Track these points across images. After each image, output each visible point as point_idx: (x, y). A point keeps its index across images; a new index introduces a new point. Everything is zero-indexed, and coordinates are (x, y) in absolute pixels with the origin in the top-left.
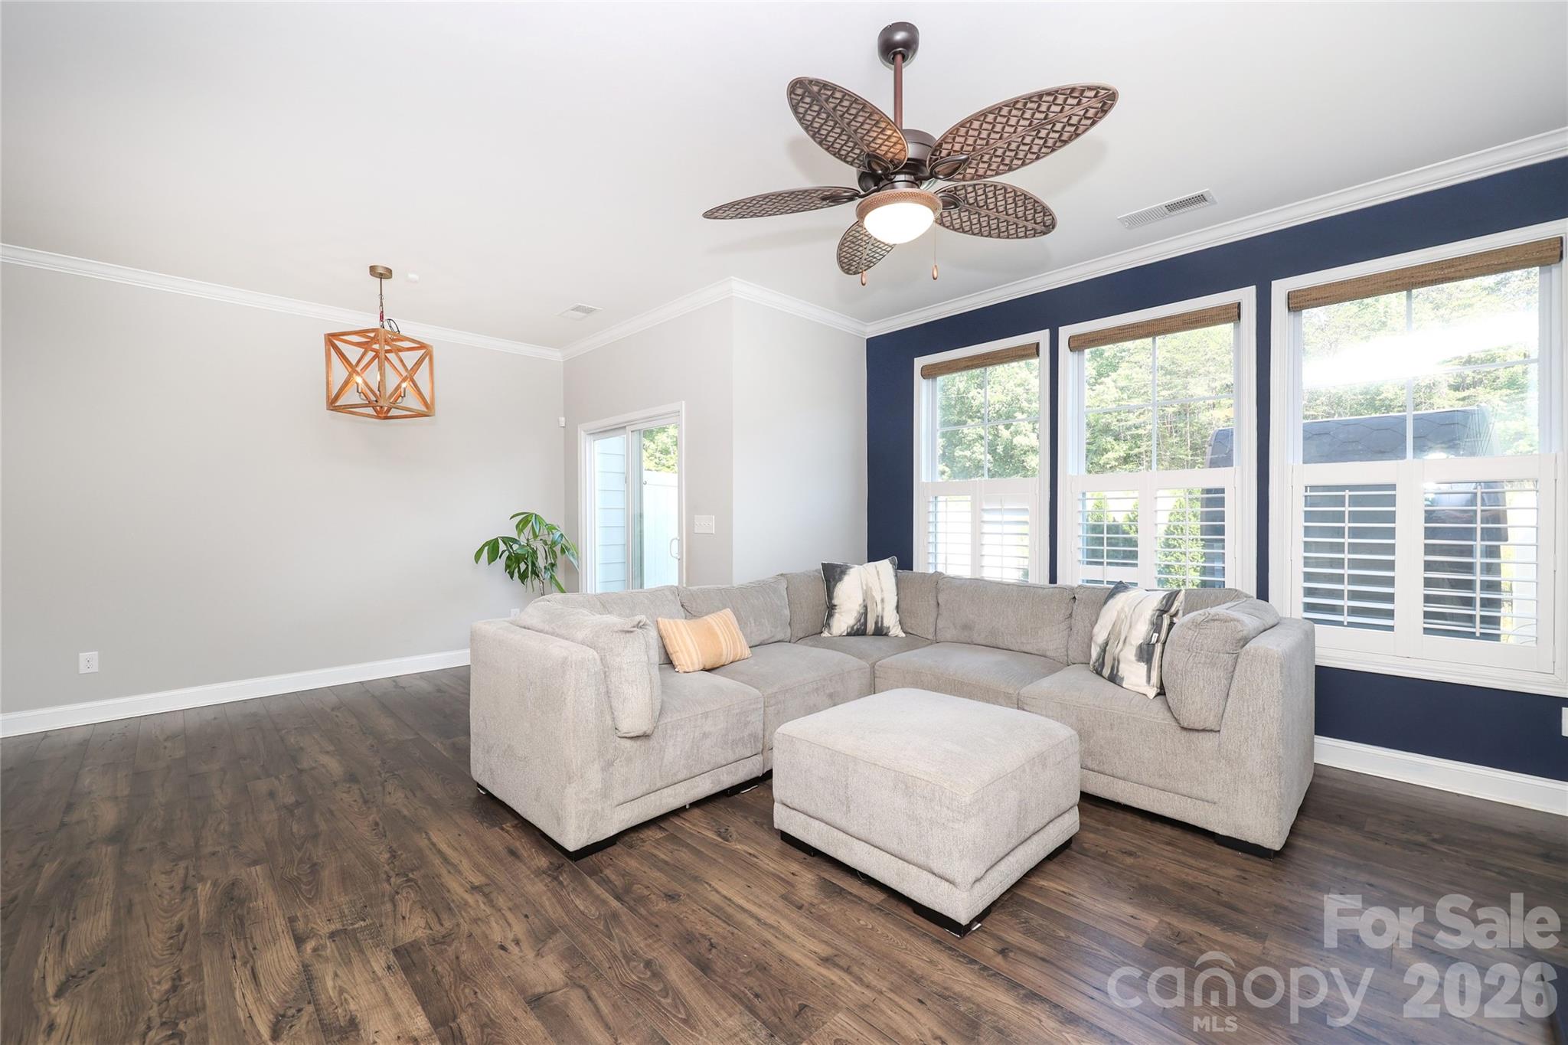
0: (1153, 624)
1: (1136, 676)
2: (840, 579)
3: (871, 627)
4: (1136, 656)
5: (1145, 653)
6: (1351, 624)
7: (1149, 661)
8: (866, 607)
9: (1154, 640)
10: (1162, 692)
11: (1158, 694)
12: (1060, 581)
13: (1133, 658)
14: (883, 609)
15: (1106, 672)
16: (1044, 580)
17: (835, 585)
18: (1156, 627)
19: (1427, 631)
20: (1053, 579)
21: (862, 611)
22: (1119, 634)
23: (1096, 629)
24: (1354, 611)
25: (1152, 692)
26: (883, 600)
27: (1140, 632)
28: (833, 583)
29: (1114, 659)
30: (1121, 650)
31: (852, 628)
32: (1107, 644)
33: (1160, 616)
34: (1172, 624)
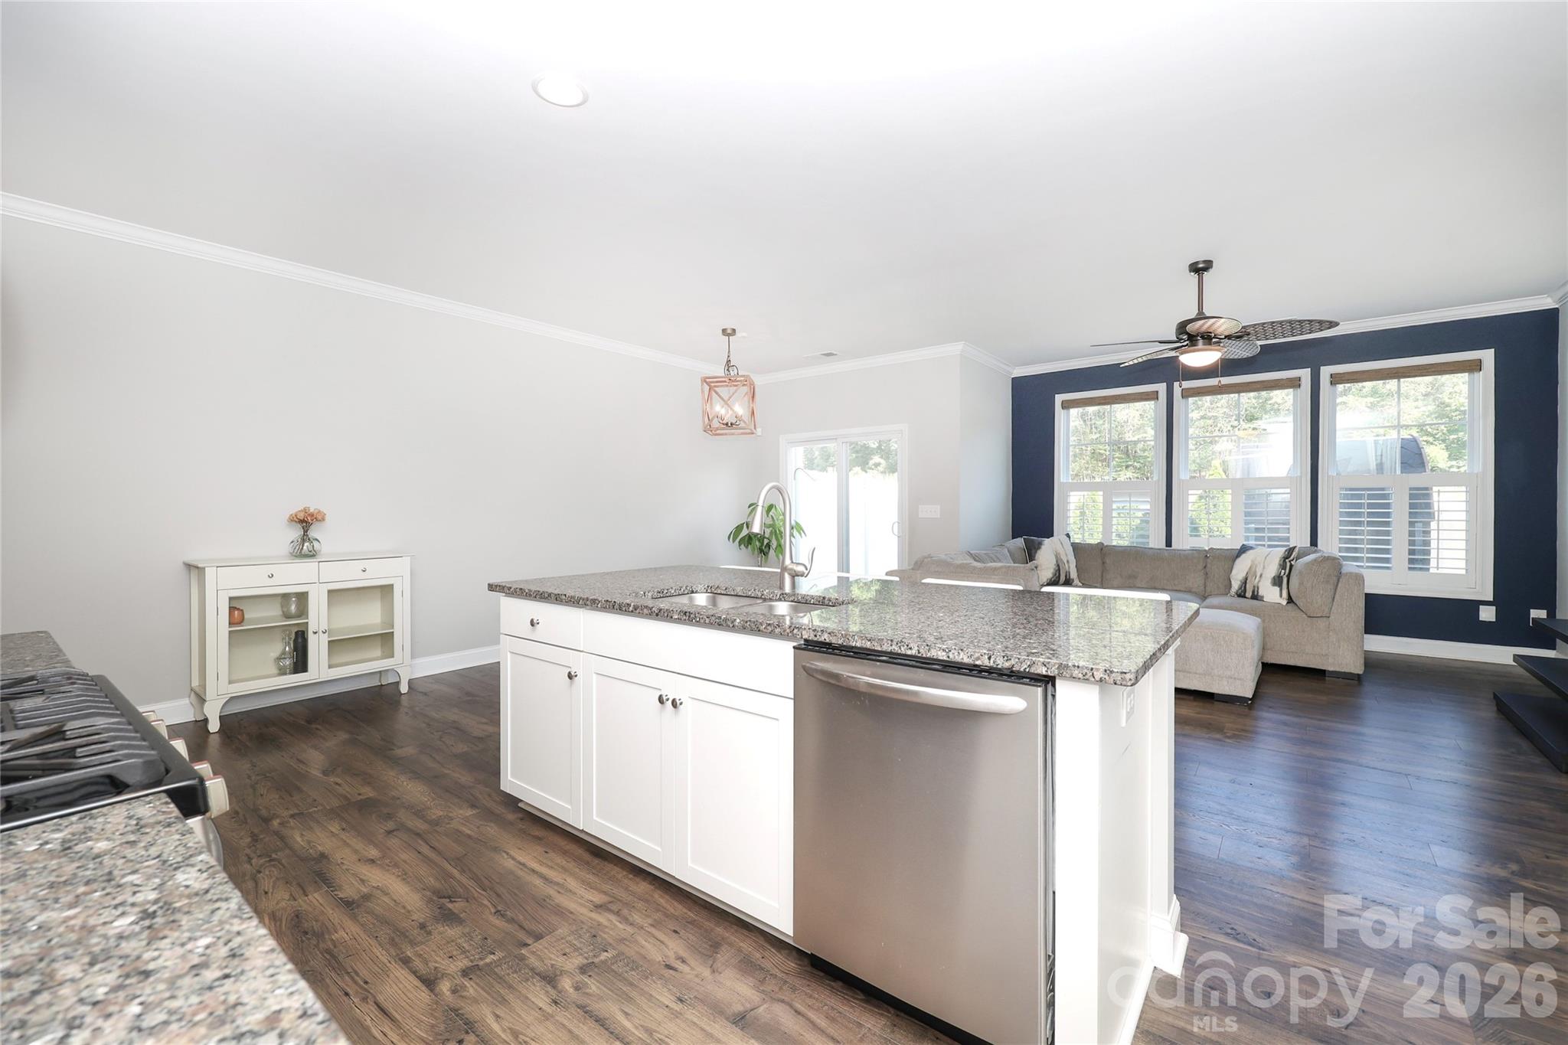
0: (1280, 565)
1: (1272, 595)
2: (1039, 548)
3: (1063, 579)
4: (1271, 582)
5: (1277, 581)
6: (1368, 567)
7: (1280, 586)
8: (1058, 566)
9: (1282, 574)
10: (1290, 600)
11: (1288, 603)
12: (1175, 545)
13: (1270, 585)
14: (1069, 567)
15: (1249, 594)
16: (1162, 544)
17: (1036, 552)
18: (1283, 566)
19: (1410, 568)
20: (1169, 543)
21: (1057, 568)
22: (1255, 572)
23: (1234, 572)
24: (1370, 560)
25: (1284, 602)
26: (1068, 562)
27: (1272, 570)
28: (1033, 551)
29: (1254, 587)
30: (1259, 581)
31: (1051, 580)
32: (1246, 579)
33: (1284, 561)
34: (1291, 566)
